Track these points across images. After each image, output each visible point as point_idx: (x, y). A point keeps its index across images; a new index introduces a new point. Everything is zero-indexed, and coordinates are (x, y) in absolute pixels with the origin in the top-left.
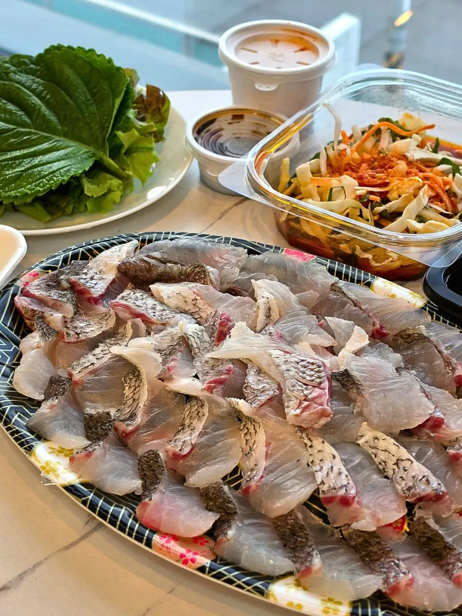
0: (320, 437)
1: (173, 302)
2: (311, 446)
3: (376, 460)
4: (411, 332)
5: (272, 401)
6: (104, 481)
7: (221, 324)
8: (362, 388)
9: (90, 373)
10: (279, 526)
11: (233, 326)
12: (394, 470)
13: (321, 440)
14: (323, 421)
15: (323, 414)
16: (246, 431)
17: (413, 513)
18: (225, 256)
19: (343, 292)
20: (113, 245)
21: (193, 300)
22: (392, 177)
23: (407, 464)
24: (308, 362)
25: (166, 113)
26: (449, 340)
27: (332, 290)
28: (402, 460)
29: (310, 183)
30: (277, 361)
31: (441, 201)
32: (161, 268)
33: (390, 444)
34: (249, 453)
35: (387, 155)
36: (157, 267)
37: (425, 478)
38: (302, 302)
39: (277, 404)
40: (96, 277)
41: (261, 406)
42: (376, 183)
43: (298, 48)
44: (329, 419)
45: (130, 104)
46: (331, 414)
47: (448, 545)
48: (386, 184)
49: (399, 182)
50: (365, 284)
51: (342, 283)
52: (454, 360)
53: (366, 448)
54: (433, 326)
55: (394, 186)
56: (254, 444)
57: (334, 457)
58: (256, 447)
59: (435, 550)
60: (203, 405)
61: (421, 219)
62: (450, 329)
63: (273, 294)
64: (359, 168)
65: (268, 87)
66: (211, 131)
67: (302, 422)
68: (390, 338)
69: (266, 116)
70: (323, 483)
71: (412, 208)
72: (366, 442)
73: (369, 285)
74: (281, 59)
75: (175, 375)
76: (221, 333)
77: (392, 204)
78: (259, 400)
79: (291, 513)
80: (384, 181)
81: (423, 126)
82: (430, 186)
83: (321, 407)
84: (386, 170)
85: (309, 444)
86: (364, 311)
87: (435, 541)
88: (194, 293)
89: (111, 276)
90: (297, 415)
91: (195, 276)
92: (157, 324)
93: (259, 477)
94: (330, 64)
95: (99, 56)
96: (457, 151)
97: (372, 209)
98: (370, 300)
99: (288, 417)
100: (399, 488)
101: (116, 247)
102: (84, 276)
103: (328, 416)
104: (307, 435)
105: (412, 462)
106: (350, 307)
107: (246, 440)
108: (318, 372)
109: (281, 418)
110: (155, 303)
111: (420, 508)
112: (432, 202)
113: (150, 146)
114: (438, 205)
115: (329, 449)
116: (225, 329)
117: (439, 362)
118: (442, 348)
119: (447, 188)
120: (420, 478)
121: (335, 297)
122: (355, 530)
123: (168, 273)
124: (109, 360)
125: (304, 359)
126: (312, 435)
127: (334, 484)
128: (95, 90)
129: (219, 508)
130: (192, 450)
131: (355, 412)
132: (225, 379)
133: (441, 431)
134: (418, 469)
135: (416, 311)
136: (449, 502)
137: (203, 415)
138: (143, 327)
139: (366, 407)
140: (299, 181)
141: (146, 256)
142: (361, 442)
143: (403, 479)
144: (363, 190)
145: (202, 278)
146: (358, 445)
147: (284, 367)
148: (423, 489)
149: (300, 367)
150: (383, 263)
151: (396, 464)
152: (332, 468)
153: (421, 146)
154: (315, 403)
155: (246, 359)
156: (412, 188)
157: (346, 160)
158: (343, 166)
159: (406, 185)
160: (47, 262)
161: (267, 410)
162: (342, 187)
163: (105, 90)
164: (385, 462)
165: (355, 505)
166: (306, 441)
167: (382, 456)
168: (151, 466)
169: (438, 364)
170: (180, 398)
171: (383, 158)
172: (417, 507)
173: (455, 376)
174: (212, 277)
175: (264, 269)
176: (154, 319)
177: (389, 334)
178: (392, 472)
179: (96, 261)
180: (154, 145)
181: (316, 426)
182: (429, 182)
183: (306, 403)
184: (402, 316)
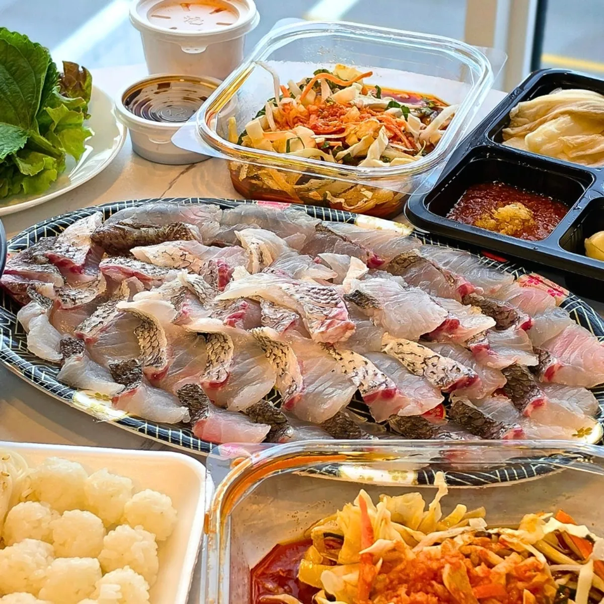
0: (348, 350)
1: (160, 261)
2: (341, 359)
3: (404, 363)
4: (406, 256)
5: (295, 324)
6: (154, 412)
7: (220, 271)
8: (377, 302)
9: (102, 330)
10: (329, 427)
11: (233, 271)
12: (423, 368)
13: (349, 352)
14: (349, 334)
15: (347, 327)
16: (274, 357)
17: (449, 401)
18: (200, 214)
19: (330, 231)
20: (77, 219)
21: (181, 256)
22: (345, 123)
23: (435, 360)
24: (319, 289)
25: (89, 89)
26: (445, 258)
27: (317, 230)
28: (429, 358)
29: (263, 139)
30: (289, 292)
31: (400, 140)
32: (136, 233)
33: (414, 347)
34: (282, 374)
35: (335, 103)
36: (131, 233)
37: (455, 368)
38: (291, 245)
39: (300, 326)
40: (71, 249)
41: (286, 329)
42: (332, 131)
43: (213, 10)
44: (354, 331)
45: (55, 79)
46: (354, 326)
47: (488, 420)
48: (342, 131)
49: (355, 126)
50: (348, 222)
51: (326, 223)
52: (454, 274)
53: (392, 354)
54: (425, 249)
55: (352, 130)
56: (286, 365)
57: (366, 363)
58: (289, 367)
59: (477, 427)
60: (225, 341)
61: (385, 159)
62: (441, 249)
63: (262, 240)
64: (309, 120)
65: (196, 50)
66: (139, 102)
67: (328, 338)
68: (386, 265)
69: (195, 81)
70: (361, 384)
71: (375, 149)
72: (392, 348)
73: (352, 222)
74: (198, 22)
75: (192, 317)
76: (224, 279)
77: (354, 148)
78: (284, 325)
79: (338, 414)
80: (340, 127)
81: (359, 75)
82: (387, 128)
83: (343, 322)
84: (339, 117)
85: (338, 357)
86: (355, 244)
87: (475, 419)
88: (181, 249)
89: (86, 247)
90: (322, 332)
91: (175, 234)
92: (153, 280)
93: (301, 388)
94: (253, 21)
95: (13, 33)
96: (399, 96)
97: (334, 155)
98: (358, 235)
99: (313, 337)
100: (432, 381)
101: (80, 220)
102: (58, 250)
103: (352, 328)
104: (335, 350)
105: (439, 358)
106: (339, 242)
107: (277, 363)
108: (331, 295)
109: (306, 339)
110: (143, 263)
111: (454, 396)
112: (392, 142)
113: (79, 122)
114: (398, 144)
115: (359, 358)
116: (226, 274)
117: (440, 278)
118: (440, 265)
119: (402, 128)
120: (450, 369)
121: (323, 236)
122: (402, 417)
123: (145, 237)
124: (115, 318)
125: (313, 287)
126: (340, 349)
127: (372, 384)
128: (14, 68)
129: (268, 421)
130: (228, 377)
131: (375, 324)
132: (243, 314)
133: (459, 332)
134: (446, 362)
135: (406, 238)
136: (481, 384)
137: (229, 348)
138: (140, 284)
139: (385, 318)
140: (250, 139)
141: (117, 224)
142: (386, 349)
143: (435, 374)
144: (321, 139)
145: (183, 235)
146: (385, 352)
147: (297, 296)
148: (455, 377)
149: (311, 294)
150: (357, 205)
151: (425, 362)
152: (367, 371)
153: (364, 92)
154: (338, 319)
155: (256, 296)
156: (371, 129)
157: (293, 114)
158: (291, 120)
159: (364, 128)
160: (16, 242)
161: (293, 333)
162: (299, 138)
163: (24, 67)
164: (413, 363)
165: (397, 395)
166: (334, 355)
167: (409, 358)
168: (192, 396)
169: (440, 280)
170: (200, 339)
171: (332, 106)
172: (451, 395)
173: (458, 287)
174: (194, 233)
175: (243, 220)
176: (150, 276)
177: (384, 262)
178: (422, 370)
179: (65, 235)
180: (83, 120)
181: (343, 339)
182: (385, 124)
183: (329, 321)
184: (393, 244)
